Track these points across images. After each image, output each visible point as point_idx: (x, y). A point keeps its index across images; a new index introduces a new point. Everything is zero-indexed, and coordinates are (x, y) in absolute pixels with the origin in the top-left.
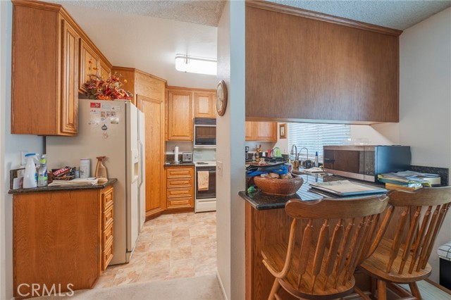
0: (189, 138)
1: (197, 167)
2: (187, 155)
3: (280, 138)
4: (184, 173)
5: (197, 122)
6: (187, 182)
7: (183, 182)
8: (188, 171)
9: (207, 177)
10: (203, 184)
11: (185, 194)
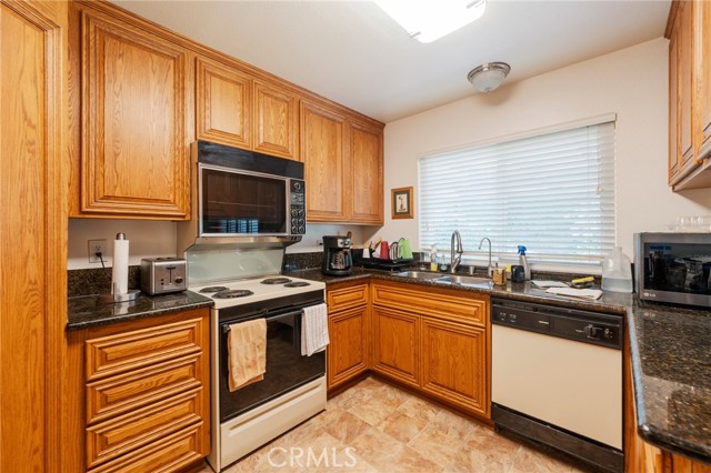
0: (173, 210)
1: (221, 311)
2: (170, 268)
3: (393, 218)
4: (172, 340)
5: (209, 158)
6: (185, 371)
7: (168, 378)
8: (187, 332)
9: (260, 337)
10: (249, 367)
11: (175, 419)
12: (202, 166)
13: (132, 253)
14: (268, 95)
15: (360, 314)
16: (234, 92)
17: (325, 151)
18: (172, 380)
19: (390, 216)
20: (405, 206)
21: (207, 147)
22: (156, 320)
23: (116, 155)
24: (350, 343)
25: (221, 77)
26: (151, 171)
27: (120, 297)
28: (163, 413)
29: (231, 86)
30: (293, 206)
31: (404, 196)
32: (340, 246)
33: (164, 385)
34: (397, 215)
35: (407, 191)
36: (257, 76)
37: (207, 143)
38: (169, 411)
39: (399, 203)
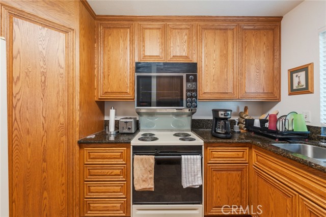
1: (133, 146)
2: (126, 122)
3: (290, 94)
4: (113, 155)
5: (140, 70)
6: (118, 172)
7: (112, 172)
8: (120, 153)
9: (150, 166)
10: (144, 181)
11: (114, 192)
12: (136, 74)
13: (116, 115)
14: (176, 29)
15: (241, 170)
16: (156, 34)
17: (218, 52)
18: (113, 174)
19: (287, 93)
20: (303, 83)
21: (139, 65)
22: (108, 145)
23: (109, 75)
24: (228, 189)
25: (150, 29)
26: (120, 80)
27: (110, 133)
28: (110, 188)
29: (155, 31)
30: (188, 91)
31: (303, 74)
32: (220, 116)
33: (110, 175)
34: (293, 92)
35: (305, 69)
36: (169, 20)
37: (140, 63)
38: (112, 188)
39: (296, 80)
